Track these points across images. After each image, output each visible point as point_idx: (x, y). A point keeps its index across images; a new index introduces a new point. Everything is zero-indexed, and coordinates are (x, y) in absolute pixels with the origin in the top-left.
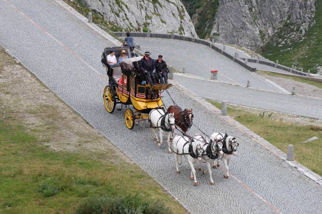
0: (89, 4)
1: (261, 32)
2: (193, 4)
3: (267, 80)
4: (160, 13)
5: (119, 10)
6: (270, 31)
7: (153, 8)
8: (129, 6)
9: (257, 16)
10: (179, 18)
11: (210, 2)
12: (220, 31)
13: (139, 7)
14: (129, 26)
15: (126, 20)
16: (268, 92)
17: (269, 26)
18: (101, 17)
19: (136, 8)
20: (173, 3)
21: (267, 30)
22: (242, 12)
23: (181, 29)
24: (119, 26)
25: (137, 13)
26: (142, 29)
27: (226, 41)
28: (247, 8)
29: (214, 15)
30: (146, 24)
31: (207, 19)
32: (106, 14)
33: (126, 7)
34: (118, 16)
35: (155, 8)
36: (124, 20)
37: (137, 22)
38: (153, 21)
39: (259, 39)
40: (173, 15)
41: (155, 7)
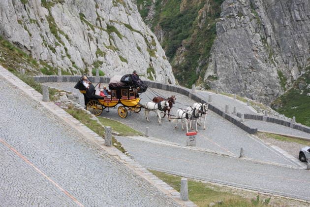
0: (10, 33)
1: (280, 74)
2: (178, 33)
3: (273, 147)
4: (118, 47)
5: (56, 43)
6: (294, 73)
7: (108, 39)
8: (70, 36)
9: (274, 49)
10: (147, 54)
11: (202, 30)
12: (219, 73)
13: (86, 38)
14: (71, 66)
15: (67, 58)
16: (270, 165)
17: (293, 65)
18: (28, 53)
19: (81, 40)
20: (138, 32)
21: (290, 72)
22: (251, 44)
23: (151, 70)
24: (55, 66)
25: (84, 47)
26: (90, 70)
27: (227, 87)
28: (260, 38)
29: (209, 49)
30: (97, 64)
31: (200, 55)
32: (35, 49)
33: (67, 37)
34: (54, 51)
35: (111, 39)
36: (63, 57)
37: (83, 60)
38: (107, 59)
39: (278, 84)
40: (139, 49)
41: (111, 37)
